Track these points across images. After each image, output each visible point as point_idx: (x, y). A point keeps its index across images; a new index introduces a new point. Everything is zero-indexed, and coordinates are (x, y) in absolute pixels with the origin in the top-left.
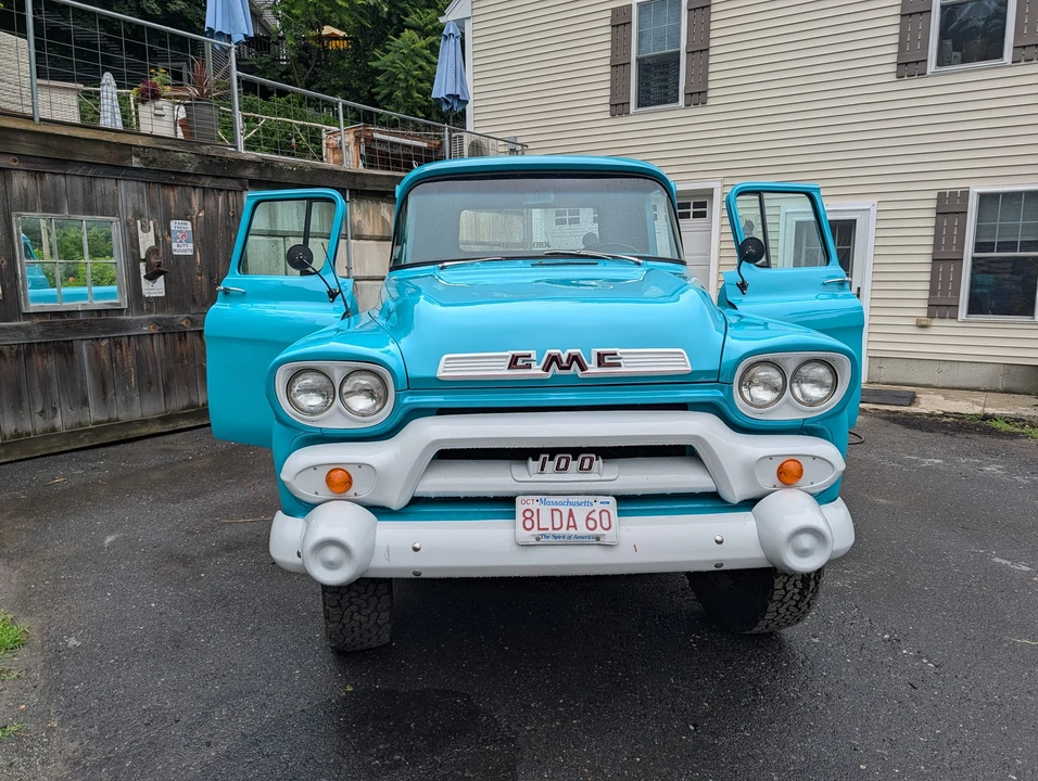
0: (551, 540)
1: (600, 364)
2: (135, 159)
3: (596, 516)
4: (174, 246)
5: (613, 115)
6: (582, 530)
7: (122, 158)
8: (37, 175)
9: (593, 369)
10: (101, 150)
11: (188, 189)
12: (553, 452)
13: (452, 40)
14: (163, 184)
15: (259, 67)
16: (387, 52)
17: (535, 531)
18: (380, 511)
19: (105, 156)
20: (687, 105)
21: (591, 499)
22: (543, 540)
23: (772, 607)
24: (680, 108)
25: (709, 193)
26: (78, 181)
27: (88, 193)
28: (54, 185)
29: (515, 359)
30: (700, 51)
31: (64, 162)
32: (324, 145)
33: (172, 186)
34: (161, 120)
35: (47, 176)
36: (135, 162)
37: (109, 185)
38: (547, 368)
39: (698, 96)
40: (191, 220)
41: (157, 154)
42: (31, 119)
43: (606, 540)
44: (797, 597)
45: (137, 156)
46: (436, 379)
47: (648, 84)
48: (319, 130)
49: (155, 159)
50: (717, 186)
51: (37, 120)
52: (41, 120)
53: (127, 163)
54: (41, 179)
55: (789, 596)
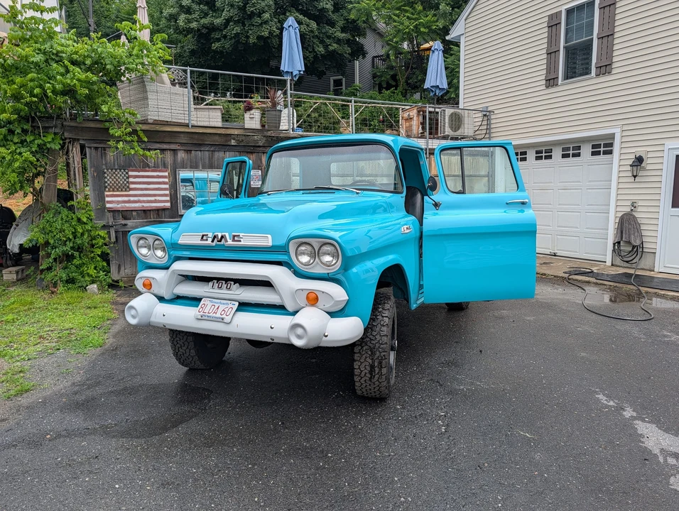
0: (206, 318)
1: (234, 240)
2: (233, 141)
3: (226, 310)
4: (252, 183)
5: (547, 87)
6: (218, 315)
7: (227, 141)
8: (189, 151)
9: (230, 242)
10: (217, 138)
11: (260, 154)
12: (218, 279)
13: (436, 53)
14: (247, 152)
15: (378, 74)
16: (451, 55)
17: (202, 313)
18: (161, 299)
19: (218, 140)
20: (597, 75)
21: (229, 302)
22: (204, 318)
23: (356, 379)
24: (592, 78)
25: (612, 136)
26: (207, 153)
27: (211, 158)
28: (196, 156)
29: (203, 236)
30: (608, 36)
31: (200, 145)
32: (401, 118)
33: (252, 153)
34: (252, 120)
35: (193, 152)
36: (233, 142)
37: (221, 154)
38: (213, 241)
39: (605, 69)
40: (261, 170)
41: (244, 138)
42: (187, 125)
43: (225, 321)
44: (368, 375)
45: (234, 139)
46: (177, 244)
47: (575, 63)
48: (397, 109)
49: (243, 140)
50: (617, 131)
51: (190, 126)
52: (192, 126)
53: (229, 143)
54: (190, 153)
55: (363, 374)
